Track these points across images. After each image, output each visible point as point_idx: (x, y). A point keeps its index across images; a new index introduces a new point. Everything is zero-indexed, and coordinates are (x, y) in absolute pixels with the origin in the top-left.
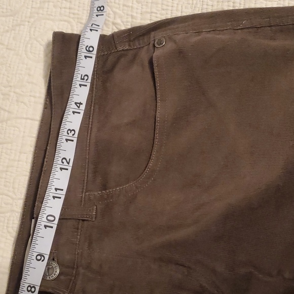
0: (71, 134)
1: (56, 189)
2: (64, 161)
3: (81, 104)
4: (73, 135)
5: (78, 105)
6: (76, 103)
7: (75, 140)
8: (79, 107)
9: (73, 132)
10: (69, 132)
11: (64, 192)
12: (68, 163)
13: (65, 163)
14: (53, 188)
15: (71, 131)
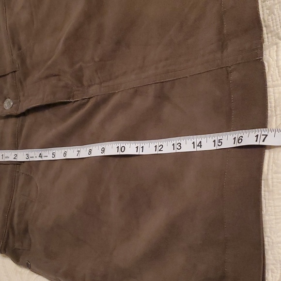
0: (177, 146)
1: (143, 147)
2: (161, 146)
3: (201, 146)
4: (178, 149)
5: (199, 145)
6: (200, 142)
7: (174, 151)
8: (198, 146)
9: (179, 148)
10: (179, 144)
11: (141, 153)
12: (160, 150)
13: (160, 148)
14: (143, 145)
15: (179, 146)
